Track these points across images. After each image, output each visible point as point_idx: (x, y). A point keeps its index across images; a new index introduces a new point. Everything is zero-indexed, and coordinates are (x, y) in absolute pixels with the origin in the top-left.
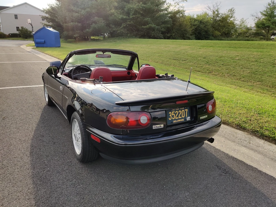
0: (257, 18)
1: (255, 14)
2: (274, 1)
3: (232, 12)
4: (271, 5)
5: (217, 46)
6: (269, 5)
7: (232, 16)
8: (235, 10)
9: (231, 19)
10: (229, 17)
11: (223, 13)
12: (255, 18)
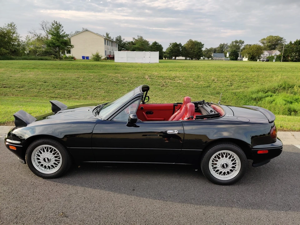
0: (35, 35)
1: (33, 31)
2: (56, 22)
3: (13, 27)
4: (55, 25)
5: (41, 67)
6: (53, 25)
7: (14, 32)
8: (16, 26)
9: (15, 35)
10: (11, 32)
11: (2, 27)
12: (33, 35)
